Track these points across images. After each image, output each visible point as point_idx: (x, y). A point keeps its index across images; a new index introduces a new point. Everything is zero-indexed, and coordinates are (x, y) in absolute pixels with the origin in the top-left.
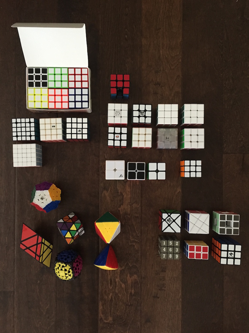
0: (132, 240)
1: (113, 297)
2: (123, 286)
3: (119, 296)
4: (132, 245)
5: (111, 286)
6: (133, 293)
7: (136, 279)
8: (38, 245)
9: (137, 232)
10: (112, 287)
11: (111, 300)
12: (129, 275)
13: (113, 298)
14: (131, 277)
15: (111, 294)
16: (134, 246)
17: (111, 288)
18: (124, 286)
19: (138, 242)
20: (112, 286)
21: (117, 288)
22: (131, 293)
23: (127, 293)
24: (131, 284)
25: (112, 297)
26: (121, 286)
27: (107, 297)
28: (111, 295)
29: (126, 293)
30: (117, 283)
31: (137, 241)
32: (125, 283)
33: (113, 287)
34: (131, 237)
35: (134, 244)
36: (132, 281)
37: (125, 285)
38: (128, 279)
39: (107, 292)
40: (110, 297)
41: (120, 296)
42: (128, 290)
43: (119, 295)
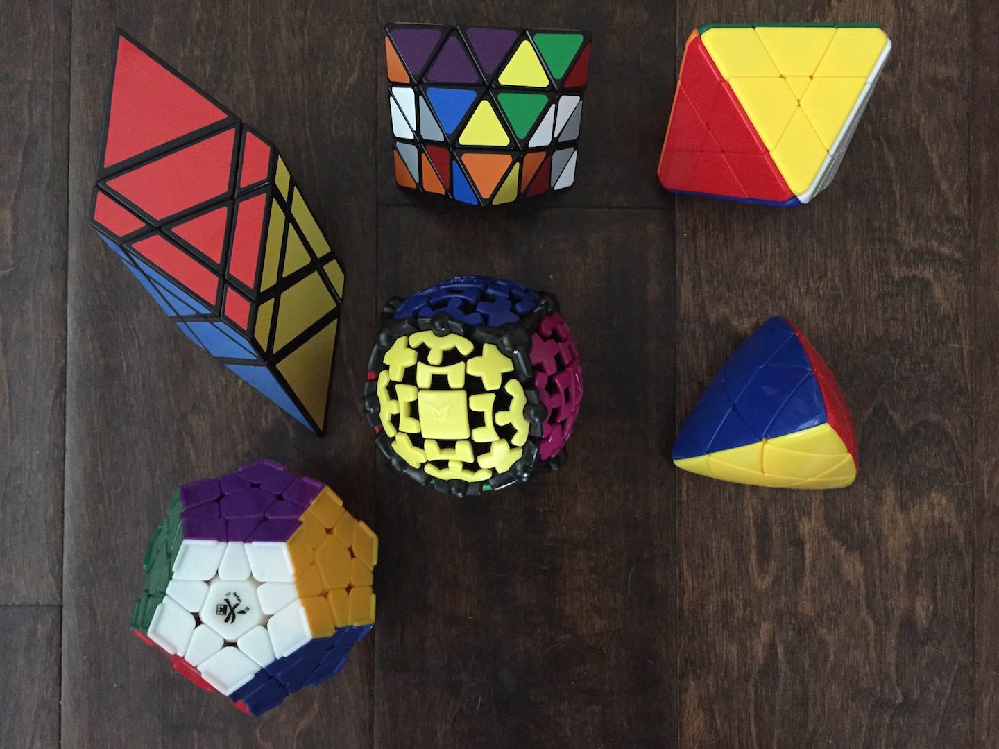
0: (910, 242)
1: (780, 649)
2: (852, 568)
3: (823, 643)
4: (909, 280)
5: (763, 570)
6: (922, 617)
7: (942, 521)
8: (243, 206)
9: (944, 186)
10: (769, 580)
11: (769, 669)
12: (889, 495)
13: (781, 657)
14: (904, 507)
15: (765, 627)
16: (926, 286)
17: (763, 583)
18: (861, 569)
19: (958, 262)
20: (773, 566)
21: (808, 581)
22: (908, 622)
23: (877, 623)
24: (905, 556)
25: (772, 647)
26: (837, 571)
27: (734, 649)
28: (764, 637)
29: (871, 623)
30: (807, 546)
31: (945, 250)
32: (860, 546)
33: (777, 581)
34: (903, 223)
35: (928, 274)
36: (915, 536)
37: (863, 561)
38: (886, 518)
39: (739, 613)
40: (759, 649)
41: (829, 638)
42: (886, 598)
43: (823, 631)
